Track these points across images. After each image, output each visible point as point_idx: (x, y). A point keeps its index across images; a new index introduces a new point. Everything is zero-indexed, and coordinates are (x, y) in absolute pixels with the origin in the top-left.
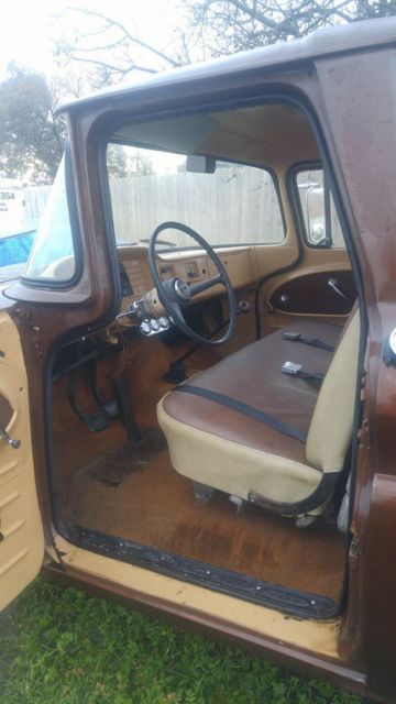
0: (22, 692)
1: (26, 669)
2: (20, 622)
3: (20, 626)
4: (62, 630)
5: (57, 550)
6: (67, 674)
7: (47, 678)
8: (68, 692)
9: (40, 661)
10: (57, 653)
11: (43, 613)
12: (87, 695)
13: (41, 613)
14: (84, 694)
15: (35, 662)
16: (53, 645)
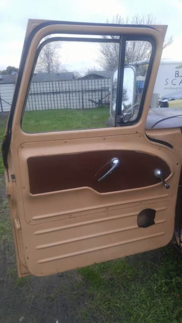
0: (153, 287)
1: (157, 280)
2: (162, 262)
3: (162, 263)
4: (178, 275)
5: (180, 240)
6: (173, 293)
7: (164, 289)
8: (170, 300)
9: (163, 281)
10: (172, 282)
11: (173, 264)
12: (177, 307)
13: (172, 263)
14: (177, 306)
15: (161, 280)
16: (171, 278)
